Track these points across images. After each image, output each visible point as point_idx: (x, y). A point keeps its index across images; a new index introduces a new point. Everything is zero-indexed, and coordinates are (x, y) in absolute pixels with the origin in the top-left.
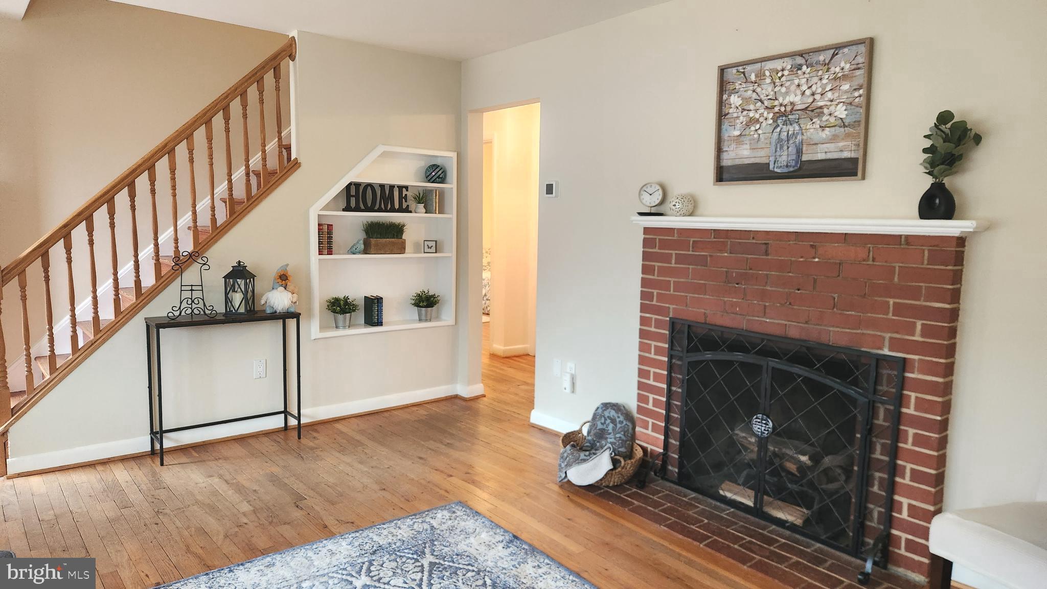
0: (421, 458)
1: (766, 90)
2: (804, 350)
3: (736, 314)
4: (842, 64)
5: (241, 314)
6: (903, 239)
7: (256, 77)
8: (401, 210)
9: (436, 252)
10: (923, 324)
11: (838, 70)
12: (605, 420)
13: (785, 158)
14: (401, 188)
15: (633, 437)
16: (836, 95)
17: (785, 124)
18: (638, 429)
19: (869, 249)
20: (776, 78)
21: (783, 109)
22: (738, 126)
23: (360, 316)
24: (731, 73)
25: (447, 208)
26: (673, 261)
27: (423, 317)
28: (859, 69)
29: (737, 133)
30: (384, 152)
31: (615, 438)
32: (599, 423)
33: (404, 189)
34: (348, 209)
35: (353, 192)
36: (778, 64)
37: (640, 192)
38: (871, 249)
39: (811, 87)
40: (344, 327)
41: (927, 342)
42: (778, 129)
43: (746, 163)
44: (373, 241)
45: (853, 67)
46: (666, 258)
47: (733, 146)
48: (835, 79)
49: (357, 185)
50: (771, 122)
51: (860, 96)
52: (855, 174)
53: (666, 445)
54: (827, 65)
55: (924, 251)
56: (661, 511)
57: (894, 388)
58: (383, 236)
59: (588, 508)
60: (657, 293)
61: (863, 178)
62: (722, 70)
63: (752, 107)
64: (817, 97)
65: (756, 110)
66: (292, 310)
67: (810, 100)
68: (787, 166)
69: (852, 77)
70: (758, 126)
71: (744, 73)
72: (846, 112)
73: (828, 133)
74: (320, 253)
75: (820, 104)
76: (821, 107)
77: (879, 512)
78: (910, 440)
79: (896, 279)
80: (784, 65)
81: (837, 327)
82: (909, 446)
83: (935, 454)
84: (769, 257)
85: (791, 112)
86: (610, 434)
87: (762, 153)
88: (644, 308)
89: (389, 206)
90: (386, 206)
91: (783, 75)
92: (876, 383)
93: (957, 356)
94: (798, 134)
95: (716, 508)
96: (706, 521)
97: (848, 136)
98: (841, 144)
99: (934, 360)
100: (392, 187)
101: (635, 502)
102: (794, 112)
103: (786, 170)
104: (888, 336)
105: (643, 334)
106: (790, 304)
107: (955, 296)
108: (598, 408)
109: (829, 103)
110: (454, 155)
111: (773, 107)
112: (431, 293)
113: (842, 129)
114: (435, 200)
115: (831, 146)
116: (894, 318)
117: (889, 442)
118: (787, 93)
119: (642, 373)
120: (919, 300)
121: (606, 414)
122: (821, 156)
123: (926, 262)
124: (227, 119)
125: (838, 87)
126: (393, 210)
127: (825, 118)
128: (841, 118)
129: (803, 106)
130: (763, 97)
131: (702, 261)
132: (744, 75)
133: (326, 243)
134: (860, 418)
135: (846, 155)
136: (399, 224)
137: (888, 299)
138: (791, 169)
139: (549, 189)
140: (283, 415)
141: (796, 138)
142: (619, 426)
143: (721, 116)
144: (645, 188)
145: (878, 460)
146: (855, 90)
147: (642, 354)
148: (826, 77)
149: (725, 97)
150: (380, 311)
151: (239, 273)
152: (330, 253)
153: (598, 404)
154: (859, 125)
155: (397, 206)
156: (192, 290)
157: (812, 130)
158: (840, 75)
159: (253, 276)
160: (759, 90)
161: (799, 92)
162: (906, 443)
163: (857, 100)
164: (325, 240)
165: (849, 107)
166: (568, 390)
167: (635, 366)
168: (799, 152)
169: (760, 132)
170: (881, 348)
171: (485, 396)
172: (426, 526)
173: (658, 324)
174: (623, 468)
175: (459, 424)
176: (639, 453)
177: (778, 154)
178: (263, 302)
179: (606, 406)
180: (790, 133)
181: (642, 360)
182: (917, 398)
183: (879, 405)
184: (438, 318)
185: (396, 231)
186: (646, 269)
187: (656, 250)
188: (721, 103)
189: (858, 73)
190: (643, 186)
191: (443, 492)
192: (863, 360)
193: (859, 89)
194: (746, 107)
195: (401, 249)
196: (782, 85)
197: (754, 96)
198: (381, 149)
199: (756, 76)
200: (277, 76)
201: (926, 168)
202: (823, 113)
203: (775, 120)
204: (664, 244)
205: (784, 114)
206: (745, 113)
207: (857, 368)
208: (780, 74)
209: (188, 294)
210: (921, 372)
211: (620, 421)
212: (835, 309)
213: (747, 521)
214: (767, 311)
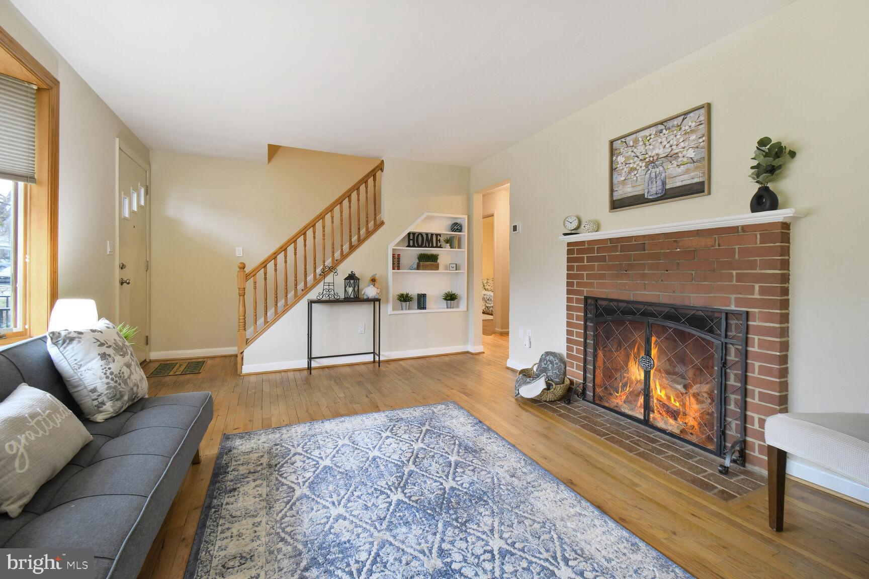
0: (438, 380)
1: (641, 149)
2: (673, 310)
3: (626, 290)
4: (690, 124)
5: (352, 298)
6: (740, 229)
7: (364, 180)
8: (437, 247)
9: (456, 270)
10: (760, 287)
11: (687, 128)
12: (547, 362)
13: (655, 189)
14: (437, 235)
15: (565, 374)
16: (687, 143)
17: (653, 168)
18: (567, 368)
19: (715, 239)
20: (647, 140)
21: (651, 159)
22: (624, 174)
23: (415, 303)
24: (617, 144)
25: (462, 246)
26: (585, 261)
27: (449, 306)
28: (701, 124)
29: (623, 178)
30: (428, 216)
31: (552, 373)
32: (543, 364)
33: (439, 236)
34: (409, 246)
35: (411, 238)
36: (647, 132)
37: (564, 222)
38: (717, 238)
39: (669, 142)
40: (406, 309)
41: (764, 299)
42: (649, 172)
43: (630, 196)
44: (421, 263)
45: (697, 124)
46: (581, 260)
47: (621, 187)
48: (685, 134)
49: (414, 234)
50: (644, 168)
51: (703, 141)
52: (703, 191)
53: (585, 379)
54: (679, 127)
55: (756, 235)
56: (579, 417)
57: (740, 333)
58: (427, 261)
59: (530, 411)
60: (577, 282)
61: (709, 193)
62: (612, 143)
63: (631, 161)
64: (674, 147)
65: (634, 163)
66: (377, 297)
67: (670, 150)
68: (656, 194)
69: (697, 130)
70: (636, 172)
71: (625, 142)
72: (694, 153)
73: (683, 169)
74: (393, 269)
75: (676, 151)
76: (677, 154)
77: (737, 424)
78: (757, 371)
79: (737, 256)
80: (651, 132)
81: (696, 293)
82: (756, 375)
83: (778, 380)
84: (646, 252)
85: (657, 160)
86: (550, 370)
87: (640, 188)
88: (569, 292)
89: (431, 245)
90: (429, 245)
91: (650, 139)
92: (726, 331)
93: (790, 308)
94: (662, 172)
95: (617, 419)
96: (609, 425)
97: (696, 168)
98: (692, 174)
99: (771, 311)
100: (432, 235)
101: (562, 411)
102: (659, 160)
103: (656, 196)
104: (733, 296)
105: (569, 308)
106: (662, 281)
107: (785, 265)
108: (543, 355)
109: (682, 150)
110: (466, 217)
111: (645, 159)
112: (453, 292)
113: (692, 165)
114: (456, 242)
115: (686, 177)
116: (737, 283)
117: (740, 372)
118: (654, 149)
119: (569, 333)
120: (756, 269)
121: (548, 358)
122: (679, 184)
123: (758, 242)
124: (350, 201)
125: (688, 139)
126: (432, 247)
127: (680, 160)
128: (691, 158)
129: (665, 155)
130: (638, 154)
131: (602, 259)
132: (626, 143)
133: (397, 263)
134: (716, 356)
135: (696, 180)
136: (436, 255)
137: (732, 271)
138: (659, 195)
139: (515, 228)
140: (373, 354)
141: (661, 175)
142: (555, 366)
143: (612, 170)
144: (567, 219)
145: (733, 386)
146: (699, 138)
147: (568, 320)
148: (680, 133)
149: (614, 158)
150: (425, 302)
151: (352, 277)
152: (399, 269)
153: (543, 352)
154: (704, 160)
155: (435, 245)
156: (329, 285)
157: (672, 169)
158: (688, 131)
159: (359, 279)
160: (635, 150)
161: (661, 147)
162: (753, 373)
163: (701, 144)
164: (396, 263)
165: (696, 150)
166: (528, 346)
167: (564, 328)
168: (664, 183)
169: (637, 175)
170: (729, 306)
171: (484, 353)
172: (430, 411)
173: (578, 301)
174: (555, 389)
175: (465, 365)
176: (567, 382)
177: (650, 187)
178: (363, 293)
179: (547, 353)
180: (657, 173)
181: (569, 324)
182: (759, 339)
183: (731, 346)
184: (458, 307)
185: (434, 258)
186: (569, 268)
187: (575, 256)
188: (612, 162)
189: (701, 127)
190: (567, 218)
191: (445, 397)
192: (716, 315)
193: (702, 137)
194: (628, 162)
195: (437, 268)
196: (650, 144)
197: (633, 154)
198: (426, 214)
199: (633, 142)
200: (375, 180)
201: (753, 178)
202: (678, 156)
203: (647, 167)
204: (580, 251)
205: (653, 162)
206: (627, 165)
207: (712, 320)
208: (648, 138)
209: (327, 287)
210: (761, 321)
211: (556, 363)
212: (694, 282)
213: (638, 428)
214: (646, 287)
